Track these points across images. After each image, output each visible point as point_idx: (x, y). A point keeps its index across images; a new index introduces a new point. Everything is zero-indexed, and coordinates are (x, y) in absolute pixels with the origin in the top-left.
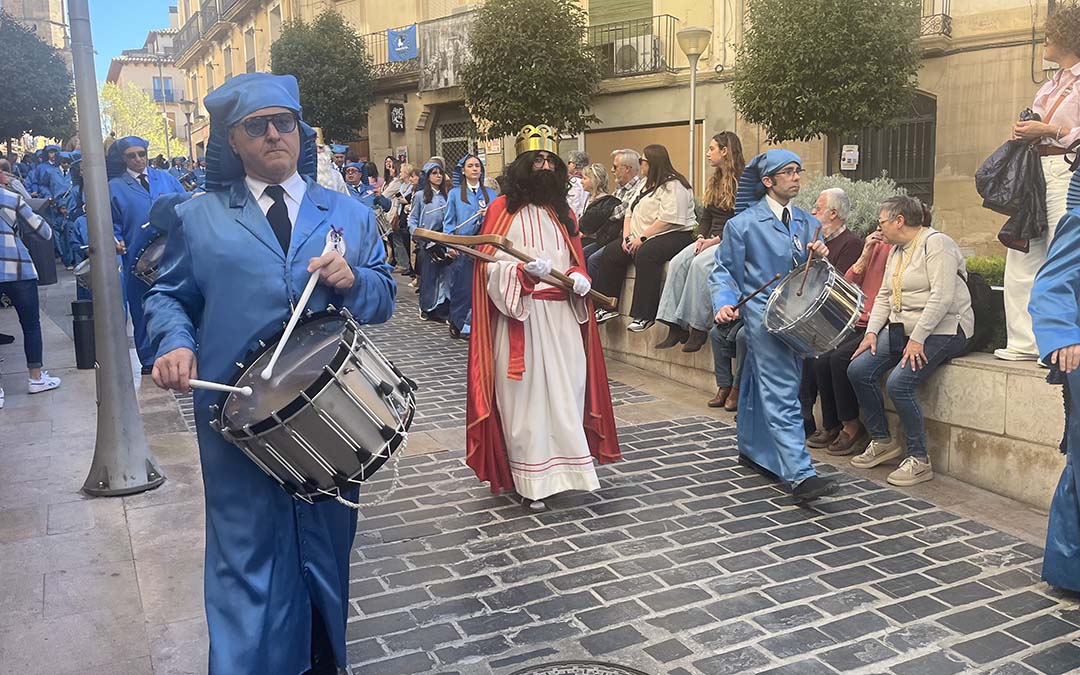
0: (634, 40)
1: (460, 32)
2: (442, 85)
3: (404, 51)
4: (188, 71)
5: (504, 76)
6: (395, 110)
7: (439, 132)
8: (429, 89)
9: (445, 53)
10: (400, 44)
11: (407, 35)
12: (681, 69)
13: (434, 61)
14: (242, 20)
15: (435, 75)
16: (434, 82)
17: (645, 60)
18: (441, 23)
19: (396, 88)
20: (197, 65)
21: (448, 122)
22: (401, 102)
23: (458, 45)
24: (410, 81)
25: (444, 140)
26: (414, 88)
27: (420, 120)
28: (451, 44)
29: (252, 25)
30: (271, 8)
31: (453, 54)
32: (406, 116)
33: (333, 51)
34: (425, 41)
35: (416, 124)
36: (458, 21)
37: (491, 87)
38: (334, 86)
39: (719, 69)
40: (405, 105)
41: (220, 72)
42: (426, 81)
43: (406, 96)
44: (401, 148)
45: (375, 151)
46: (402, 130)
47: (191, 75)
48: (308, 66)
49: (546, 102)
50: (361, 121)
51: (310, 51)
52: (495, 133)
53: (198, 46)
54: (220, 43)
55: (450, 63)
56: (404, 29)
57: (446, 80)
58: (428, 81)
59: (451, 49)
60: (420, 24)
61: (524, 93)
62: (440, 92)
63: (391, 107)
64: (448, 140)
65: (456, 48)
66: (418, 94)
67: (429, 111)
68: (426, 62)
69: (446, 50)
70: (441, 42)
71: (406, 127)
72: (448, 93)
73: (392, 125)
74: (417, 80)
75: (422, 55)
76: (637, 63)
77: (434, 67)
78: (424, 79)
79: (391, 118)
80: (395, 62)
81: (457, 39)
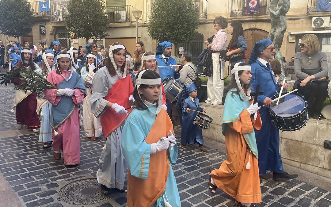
0: (120, 12)
1: (64, 4)
2: (58, 20)
3: (45, 9)
5: (79, 20)
7: (57, 36)
8: (54, 21)
9: (59, 10)
10: (44, 6)
11: (46, 3)
12: (134, 22)
13: (56, 12)
15: (56, 17)
16: (56, 19)
17: (123, 18)
19: (43, 20)
21: (61, 33)
22: (44, 25)
24: (47, 18)
25: (59, 38)
26: (49, 21)
27: (51, 31)
28: (61, 8)
31: (62, 11)
32: (46, 30)
33: (20, 6)
34: (52, 6)
35: (49, 32)
36: (64, 1)
37: (75, 23)
38: (20, 18)
39: (145, 23)
40: (45, 26)
43: (46, 23)
44: (44, 40)
45: (35, 40)
46: (44, 34)
49: (92, 28)
50: (30, 30)
51: (11, 6)
52: (76, 37)
55: (61, 14)
56: (45, 1)
57: (60, 19)
58: (54, 19)
59: (61, 9)
60: (50, 0)
61: (85, 25)
62: (58, 23)
63: (41, 26)
64: (61, 38)
65: (63, 9)
66: (50, 23)
67: (54, 28)
68: (53, 13)
69: (60, 9)
70: (58, 7)
71: (46, 33)
72: (60, 23)
73: (41, 32)
74: (50, 18)
75: (51, 10)
76: (121, 19)
77: (56, 15)
78: (52, 18)
79: (41, 30)
80: (42, 12)
81: (63, 6)
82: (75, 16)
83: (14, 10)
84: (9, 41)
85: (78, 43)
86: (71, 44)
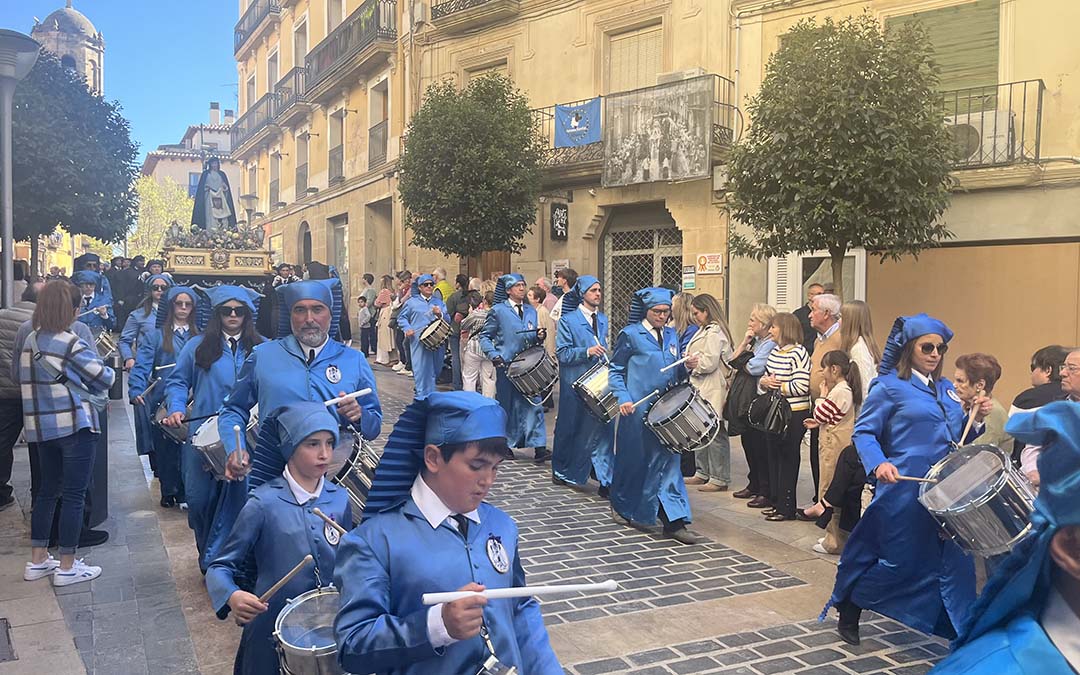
0: (976, 117)
1: (673, 107)
2: (639, 178)
3: (579, 134)
4: (246, 162)
5: (828, 162)
6: (558, 212)
8: (618, 184)
9: (646, 136)
10: (574, 123)
11: (587, 112)
12: (1049, 161)
13: (629, 146)
14: (327, 101)
15: (629, 166)
16: (627, 174)
18: (642, 95)
19: (566, 182)
20: (259, 155)
21: (626, 229)
22: (565, 202)
23: (668, 124)
24: (587, 173)
25: (617, 253)
26: (594, 182)
27: (591, 226)
28: (657, 123)
29: (342, 105)
30: (374, 82)
31: (659, 136)
32: (569, 221)
34: (614, 120)
35: (585, 230)
36: (670, 92)
38: (499, 175)
40: (569, 205)
41: (288, 163)
42: (613, 173)
43: (571, 194)
44: (560, 262)
45: (519, 265)
46: (564, 239)
47: (249, 167)
49: (898, 201)
51: (470, 125)
53: (264, 132)
54: (294, 130)
55: (654, 150)
56: (582, 103)
57: (647, 173)
58: (617, 173)
59: (656, 129)
60: (606, 97)
61: (861, 187)
63: (554, 207)
64: (624, 253)
65: (665, 128)
66: (591, 191)
67: (603, 214)
68: (614, 148)
69: (649, 132)
70: (641, 121)
71: (568, 235)
72: (638, 190)
73: (554, 232)
74: (599, 171)
75: (609, 137)
76: (981, 150)
77: (628, 154)
78: (610, 171)
79: (552, 222)
80: (565, 148)
81: (667, 116)
82: (807, 144)
83: (479, 143)
84: (445, 274)
85: (720, 271)
86: (684, 276)
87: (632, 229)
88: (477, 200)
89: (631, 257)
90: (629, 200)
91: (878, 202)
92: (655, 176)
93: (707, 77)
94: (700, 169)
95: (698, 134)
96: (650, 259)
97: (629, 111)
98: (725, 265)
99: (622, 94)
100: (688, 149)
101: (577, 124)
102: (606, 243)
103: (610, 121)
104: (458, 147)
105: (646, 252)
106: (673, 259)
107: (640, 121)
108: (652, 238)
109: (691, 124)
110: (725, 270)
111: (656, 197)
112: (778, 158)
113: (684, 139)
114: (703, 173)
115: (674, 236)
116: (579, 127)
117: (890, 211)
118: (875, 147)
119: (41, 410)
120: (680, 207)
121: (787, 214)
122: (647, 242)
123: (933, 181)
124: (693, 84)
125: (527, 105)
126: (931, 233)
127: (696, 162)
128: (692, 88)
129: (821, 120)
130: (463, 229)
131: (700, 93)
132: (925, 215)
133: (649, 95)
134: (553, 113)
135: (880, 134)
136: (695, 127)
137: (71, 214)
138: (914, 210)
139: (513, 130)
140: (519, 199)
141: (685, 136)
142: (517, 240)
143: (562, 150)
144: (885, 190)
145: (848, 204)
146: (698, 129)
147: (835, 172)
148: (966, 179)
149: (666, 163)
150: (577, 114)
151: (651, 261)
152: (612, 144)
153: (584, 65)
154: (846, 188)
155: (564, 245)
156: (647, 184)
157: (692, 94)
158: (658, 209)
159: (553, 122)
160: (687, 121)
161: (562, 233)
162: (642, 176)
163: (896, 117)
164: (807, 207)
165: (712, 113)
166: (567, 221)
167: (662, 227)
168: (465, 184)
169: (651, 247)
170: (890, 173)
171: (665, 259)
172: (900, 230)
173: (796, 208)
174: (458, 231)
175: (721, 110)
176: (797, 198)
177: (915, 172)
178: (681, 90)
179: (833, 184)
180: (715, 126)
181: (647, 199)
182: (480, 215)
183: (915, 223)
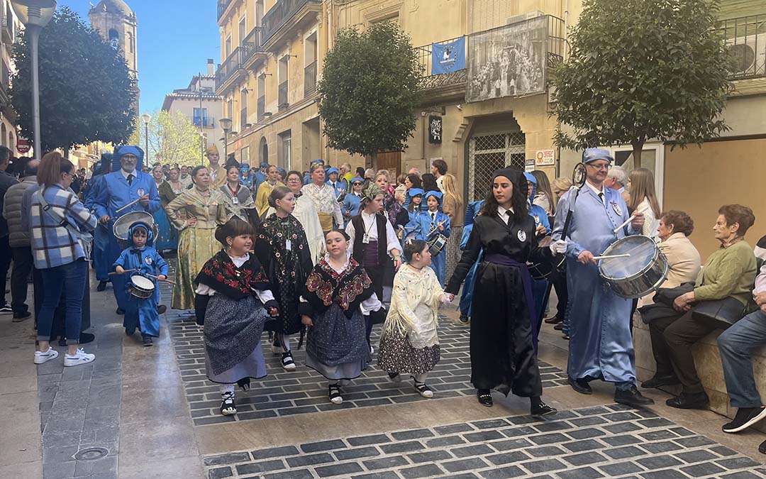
0: (751, 38)
1: (518, 41)
2: (493, 95)
3: (449, 64)
4: (226, 97)
6: (434, 122)
8: (477, 100)
9: (498, 63)
10: (446, 56)
11: (454, 48)
13: (485, 71)
14: (277, 50)
15: (485, 86)
16: (483, 93)
18: (495, 33)
19: (439, 101)
20: (234, 91)
21: (484, 135)
22: (439, 115)
23: (514, 54)
24: (455, 93)
25: (478, 152)
26: (460, 99)
27: (458, 132)
28: (506, 53)
29: (287, 52)
30: (308, 35)
31: (507, 63)
32: (444, 128)
34: (475, 53)
35: (454, 135)
36: (516, 30)
38: (388, 94)
40: (443, 117)
41: (253, 95)
42: (474, 92)
43: (444, 109)
45: (407, 162)
46: (439, 142)
47: (228, 100)
48: (364, 73)
51: (366, 58)
53: (237, 75)
54: (256, 72)
55: (504, 73)
56: (450, 42)
57: (498, 91)
58: (477, 91)
59: (505, 58)
60: (469, 36)
61: (654, 92)
62: (483, 104)
63: (432, 119)
64: (483, 152)
65: (512, 57)
66: (458, 106)
67: (467, 123)
68: (475, 73)
69: (500, 60)
71: (443, 139)
72: (493, 105)
73: (431, 136)
74: (464, 91)
75: (471, 66)
76: (755, 64)
77: (485, 77)
78: (471, 91)
79: (430, 129)
80: (439, 75)
81: (513, 48)
82: (613, 60)
83: (373, 71)
84: (350, 168)
85: (553, 163)
86: (526, 167)
87: (489, 134)
88: (372, 112)
89: (489, 155)
90: (487, 111)
91: (667, 103)
92: (504, 93)
93: (544, 17)
94: (537, 86)
95: (536, 61)
96: (502, 156)
97: (485, 45)
98: (557, 158)
99: (480, 33)
100: (529, 71)
101: (448, 57)
102: (470, 145)
103: (472, 54)
104: (358, 74)
105: (499, 150)
106: (519, 155)
107: (494, 52)
108: (503, 140)
109: (531, 54)
110: (557, 162)
111: (506, 109)
112: (590, 72)
113: (525, 64)
114: (540, 89)
115: (520, 138)
116: (450, 58)
117: (678, 109)
118: (666, 60)
119: (49, 245)
120: (524, 116)
121: (597, 115)
122: (500, 144)
123: (713, 86)
124: (532, 23)
125: (409, 43)
126: (712, 127)
127: (535, 81)
128: (532, 25)
129: (623, 41)
130: (362, 134)
131: (538, 30)
132: (706, 112)
133: (500, 33)
134: (431, 50)
135: (670, 50)
136: (534, 55)
137: (87, 124)
138: (697, 109)
139: (399, 61)
140: (402, 111)
141: (527, 62)
142: (402, 142)
143: (436, 77)
144: (674, 93)
145: (644, 104)
146: (536, 57)
147: (634, 81)
148: (742, 87)
149: (512, 82)
150: (448, 50)
151: (503, 157)
152: (473, 70)
153: (454, 14)
154: (643, 93)
155: (440, 146)
156: (499, 100)
157: (532, 31)
158: (508, 119)
159: (430, 56)
160: (528, 51)
161: (437, 137)
162: (495, 93)
163: (684, 36)
164: (612, 108)
165: (547, 44)
166: (441, 129)
167: (512, 132)
168: (363, 102)
169: (503, 146)
170: (679, 80)
171: (513, 156)
172: (687, 124)
173: (604, 110)
174: (359, 136)
175: (554, 43)
176: (604, 102)
177: (698, 79)
178: (524, 28)
179: (632, 90)
180: (548, 54)
181: (500, 111)
182: (375, 124)
183: (698, 119)
